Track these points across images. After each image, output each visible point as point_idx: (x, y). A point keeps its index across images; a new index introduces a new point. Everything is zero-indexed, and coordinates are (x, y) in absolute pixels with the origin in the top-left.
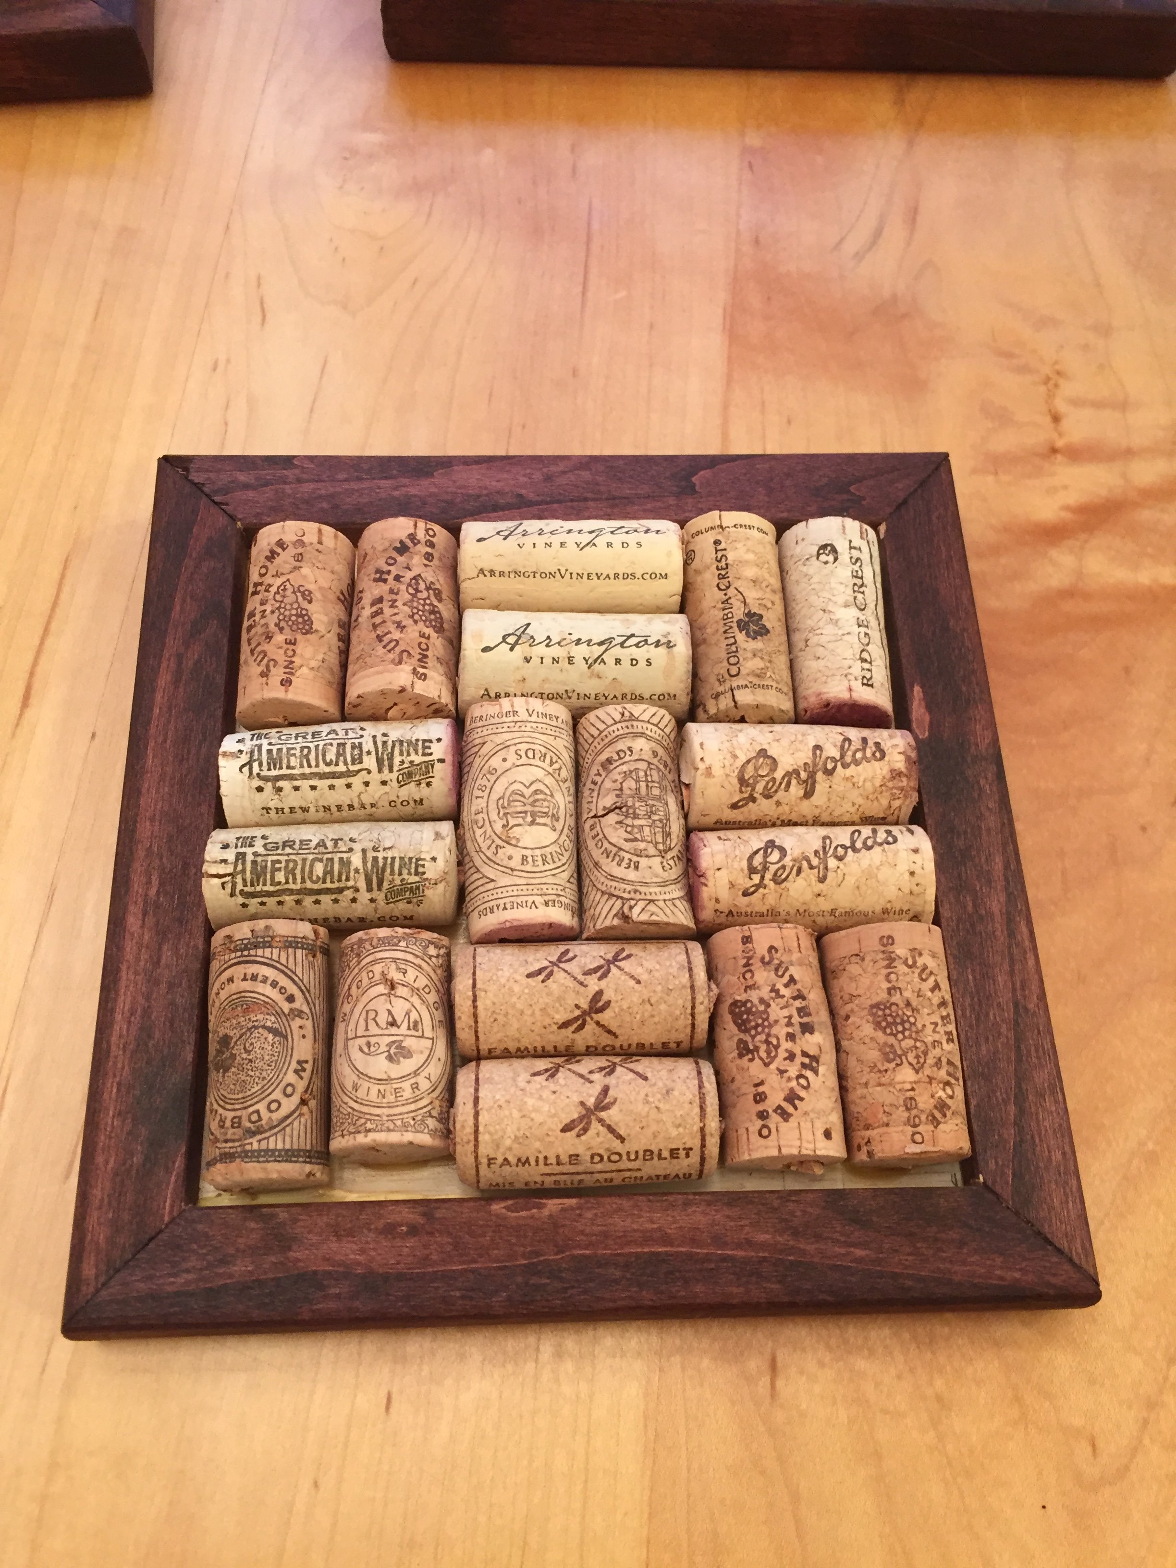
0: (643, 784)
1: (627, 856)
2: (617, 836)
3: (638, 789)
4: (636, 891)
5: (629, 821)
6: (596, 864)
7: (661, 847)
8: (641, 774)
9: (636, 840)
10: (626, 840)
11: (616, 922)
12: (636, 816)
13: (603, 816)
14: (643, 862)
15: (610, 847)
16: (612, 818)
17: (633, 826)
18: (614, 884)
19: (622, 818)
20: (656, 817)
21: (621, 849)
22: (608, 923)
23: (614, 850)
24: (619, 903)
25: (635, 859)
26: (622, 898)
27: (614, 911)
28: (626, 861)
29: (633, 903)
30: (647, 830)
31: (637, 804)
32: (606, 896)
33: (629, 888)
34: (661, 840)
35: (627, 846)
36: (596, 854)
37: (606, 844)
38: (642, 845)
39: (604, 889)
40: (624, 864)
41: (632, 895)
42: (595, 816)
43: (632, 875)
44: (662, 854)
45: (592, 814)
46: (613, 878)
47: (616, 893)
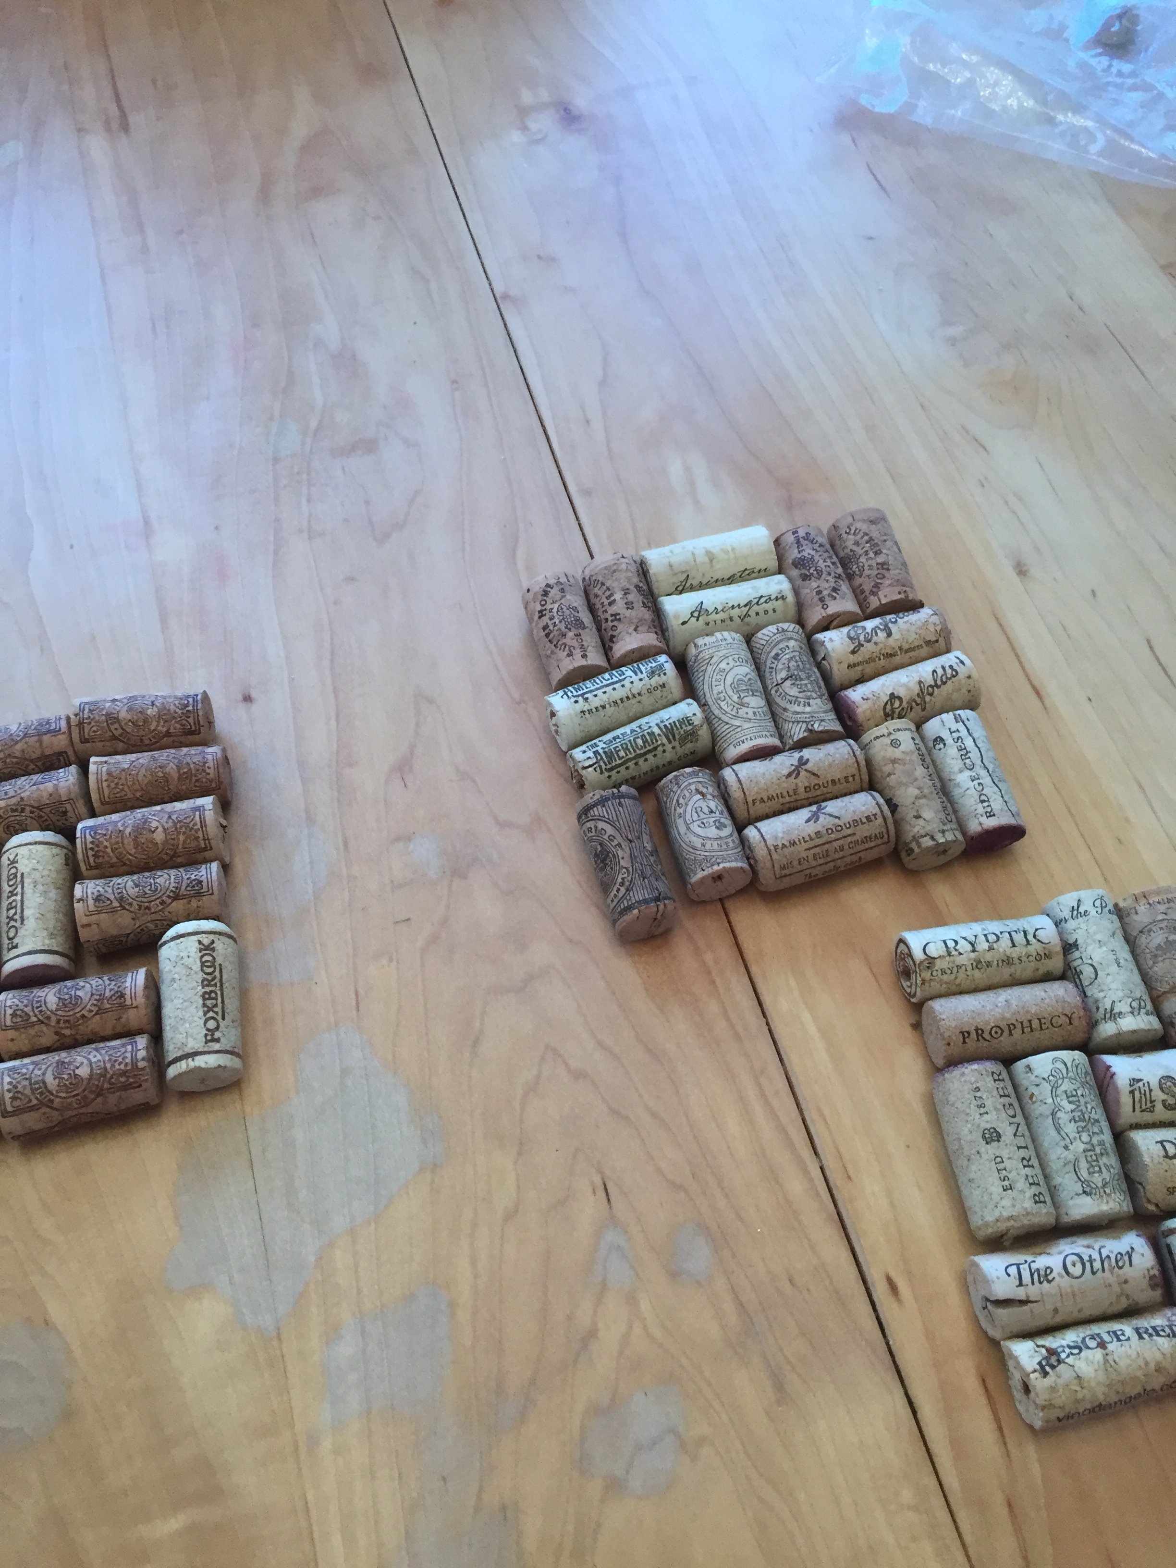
0: (800, 663)
1: (802, 700)
2: (794, 691)
3: (798, 666)
4: (812, 717)
5: (798, 682)
6: (785, 710)
7: (819, 693)
8: (797, 658)
9: (804, 691)
10: (800, 692)
11: (806, 734)
12: (801, 680)
13: (782, 683)
14: (811, 701)
15: (790, 698)
16: (788, 683)
17: (801, 684)
18: (799, 716)
19: (794, 681)
20: (812, 679)
21: (797, 697)
22: (801, 736)
23: (794, 699)
24: (804, 725)
25: (807, 701)
26: (806, 722)
27: (803, 729)
28: (802, 703)
29: (812, 723)
30: (809, 686)
31: (800, 673)
32: (796, 724)
33: (807, 716)
34: (817, 690)
35: (801, 695)
36: (783, 704)
37: (788, 697)
38: (809, 694)
39: (793, 720)
40: (802, 704)
41: (811, 719)
42: (777, 685)
43: (808, 709)
44: (821, 697)
45: (775, 684)
46: (798, 713)
47: (802, 720)
